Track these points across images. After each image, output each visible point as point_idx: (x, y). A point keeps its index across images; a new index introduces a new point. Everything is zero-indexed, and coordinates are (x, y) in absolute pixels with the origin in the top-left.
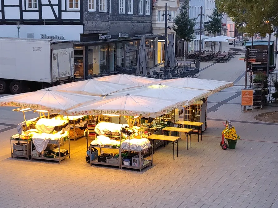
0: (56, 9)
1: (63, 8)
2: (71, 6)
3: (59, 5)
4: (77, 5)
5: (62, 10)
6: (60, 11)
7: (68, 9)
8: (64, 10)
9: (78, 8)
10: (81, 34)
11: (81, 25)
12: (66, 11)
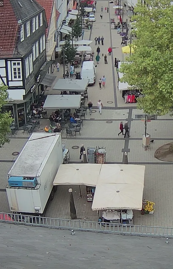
0: (5, 80)
1: (10, 79)
2: (15, 77)
3: (7, 77)
4: (19, 77)
5: (9, 80)
6: (8, 81)
7: (13, 79)
8: (11, 80)
9: (20, 78)
10: (23, 95)
11: (24, 89)
12: (12, 81)
